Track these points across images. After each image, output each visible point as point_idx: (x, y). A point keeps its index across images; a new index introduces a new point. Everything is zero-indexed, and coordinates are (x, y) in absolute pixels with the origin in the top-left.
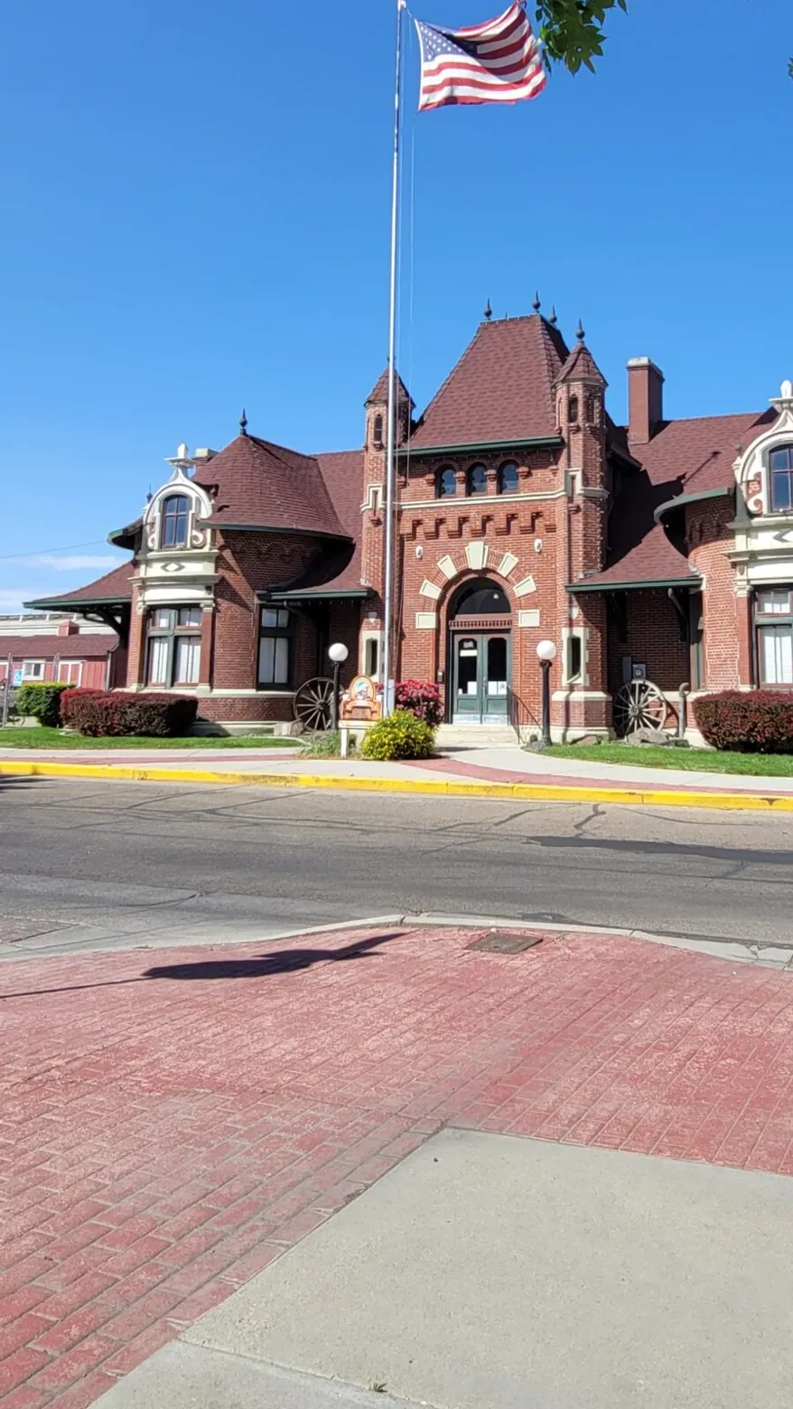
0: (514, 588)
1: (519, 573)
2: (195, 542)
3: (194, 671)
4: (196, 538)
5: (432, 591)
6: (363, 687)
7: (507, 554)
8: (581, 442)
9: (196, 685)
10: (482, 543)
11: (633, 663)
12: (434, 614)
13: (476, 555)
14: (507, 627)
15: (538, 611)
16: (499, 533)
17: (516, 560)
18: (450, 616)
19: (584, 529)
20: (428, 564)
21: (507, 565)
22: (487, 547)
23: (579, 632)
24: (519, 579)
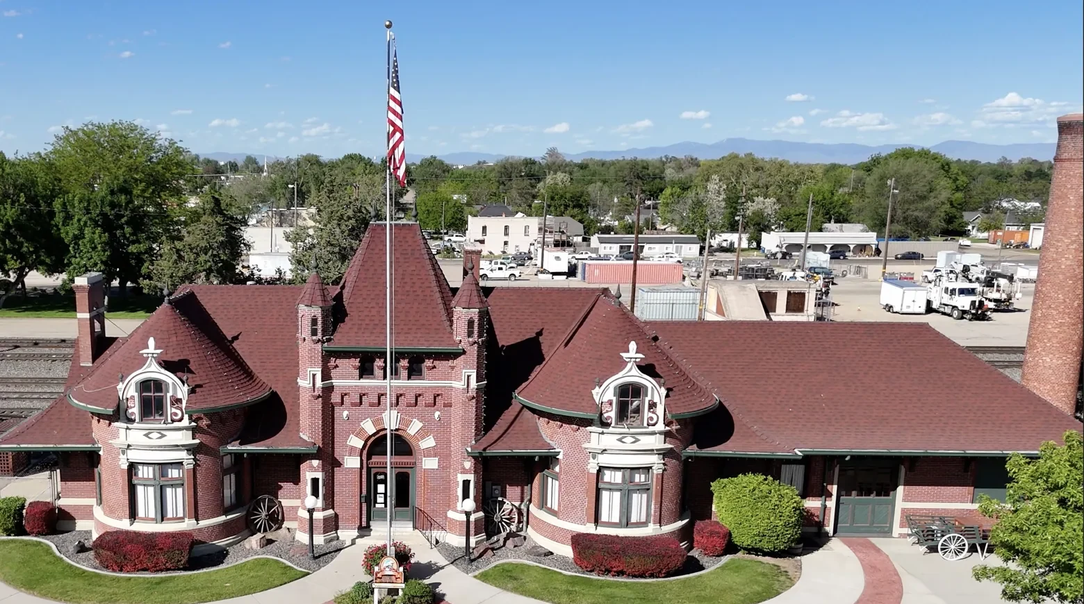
0: (420, 443)
1: (423, 433)
2: (175, 418)
3: (178, 509)
4: (176, 414)
5: (358, 443)
6: (390, 563)
7: (414, 420)
8: (475, 352)
9: (182, 518)
10: (396, 412)
11: (493, 484)
12: (359, 458)
13: (391, 420)
14: (412, 466)
15: (437, 458)
16: (409, 405)
17: (421, 425)
18: (369, 458)
19: (476, 411)
20: (354, 424)
21: (414, 428)
22: (399, 414)
23: (471, 477)
24: (423, 438)
